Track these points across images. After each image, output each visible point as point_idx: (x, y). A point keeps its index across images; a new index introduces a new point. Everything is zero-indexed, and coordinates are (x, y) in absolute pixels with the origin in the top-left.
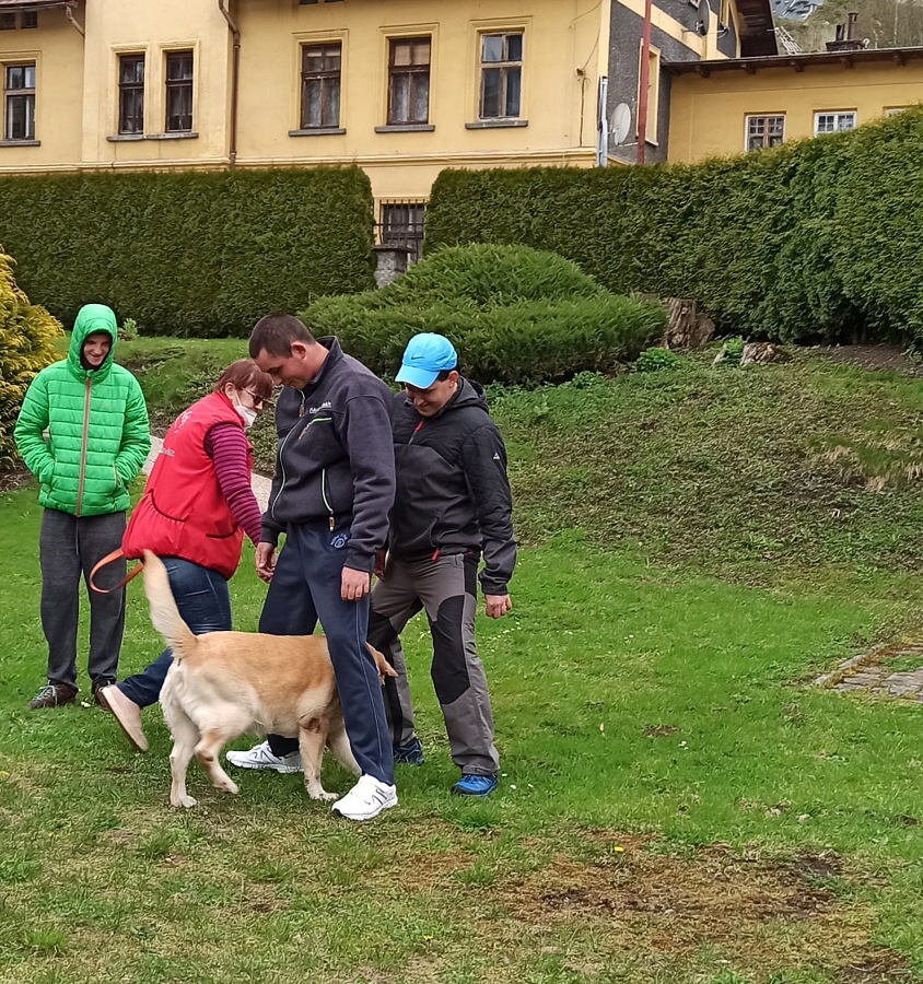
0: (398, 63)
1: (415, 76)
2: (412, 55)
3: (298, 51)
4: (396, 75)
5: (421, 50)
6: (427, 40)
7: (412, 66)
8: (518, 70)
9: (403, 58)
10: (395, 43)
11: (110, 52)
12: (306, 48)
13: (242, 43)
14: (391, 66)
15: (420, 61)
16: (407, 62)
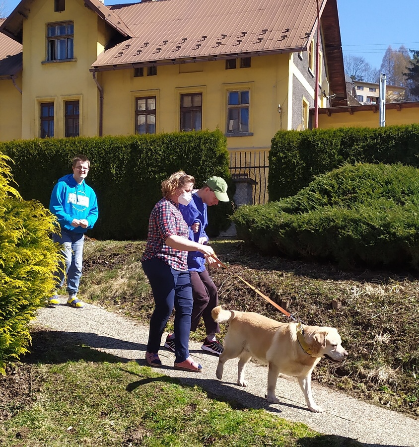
0: (185, 105)
1: (194, 112)
2: (192, 101)
3: (134, 100)
4: (184, 111)
5: (197, 99)
6: (201, 94)
7: (193, 107)
8: (247, 109)
9: (187, 102)
10: (182, 96)
11: (36, 101)
12: (138, 98)
13: (105, 96)
14: (182, 107)
15: (196, 105)
16: (190, 105)
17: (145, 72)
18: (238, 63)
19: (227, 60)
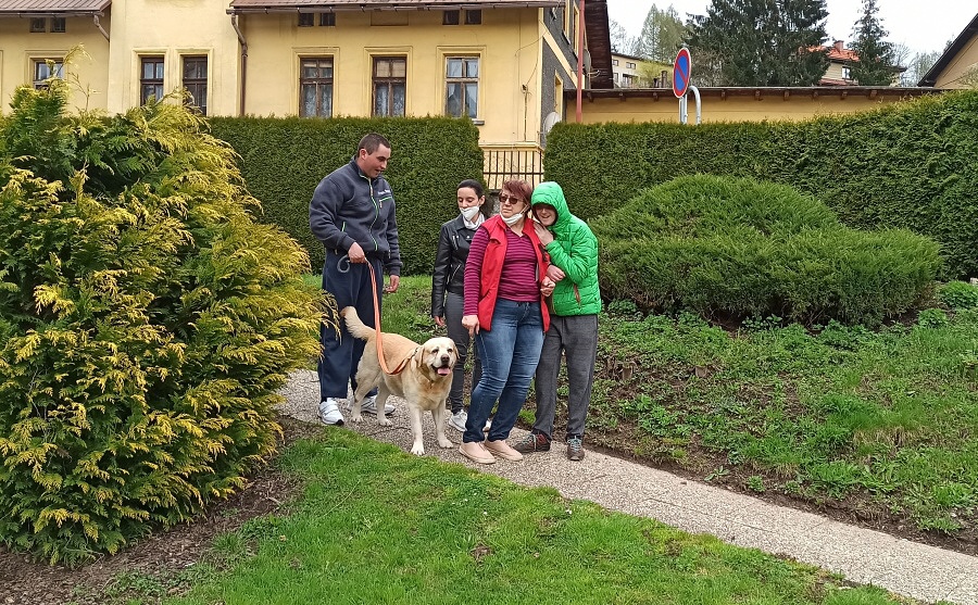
0: (379, 75)
1: (394, 85)
2: (391, 69)
3: (297, 61)
4: (378, 84)
5: (396, 66)
6: (403, 59)
7: (391, 78)
8: (475, 85)
9: (383, 70)
10: (376, 59)
12: (303, 60)
13: (249, 53)
14: (374, 77)
15: (396, 74)
16: (386, 74)
17: (316, 21)
18: (462, 18)
19: (446, 12)
